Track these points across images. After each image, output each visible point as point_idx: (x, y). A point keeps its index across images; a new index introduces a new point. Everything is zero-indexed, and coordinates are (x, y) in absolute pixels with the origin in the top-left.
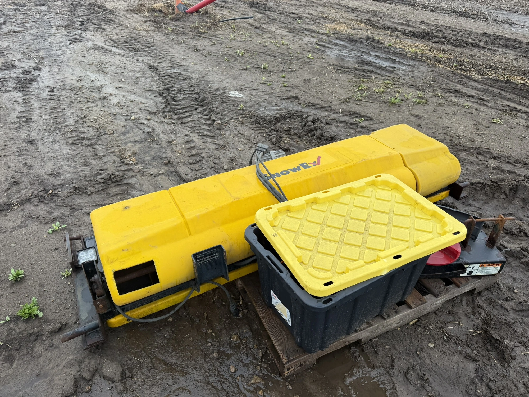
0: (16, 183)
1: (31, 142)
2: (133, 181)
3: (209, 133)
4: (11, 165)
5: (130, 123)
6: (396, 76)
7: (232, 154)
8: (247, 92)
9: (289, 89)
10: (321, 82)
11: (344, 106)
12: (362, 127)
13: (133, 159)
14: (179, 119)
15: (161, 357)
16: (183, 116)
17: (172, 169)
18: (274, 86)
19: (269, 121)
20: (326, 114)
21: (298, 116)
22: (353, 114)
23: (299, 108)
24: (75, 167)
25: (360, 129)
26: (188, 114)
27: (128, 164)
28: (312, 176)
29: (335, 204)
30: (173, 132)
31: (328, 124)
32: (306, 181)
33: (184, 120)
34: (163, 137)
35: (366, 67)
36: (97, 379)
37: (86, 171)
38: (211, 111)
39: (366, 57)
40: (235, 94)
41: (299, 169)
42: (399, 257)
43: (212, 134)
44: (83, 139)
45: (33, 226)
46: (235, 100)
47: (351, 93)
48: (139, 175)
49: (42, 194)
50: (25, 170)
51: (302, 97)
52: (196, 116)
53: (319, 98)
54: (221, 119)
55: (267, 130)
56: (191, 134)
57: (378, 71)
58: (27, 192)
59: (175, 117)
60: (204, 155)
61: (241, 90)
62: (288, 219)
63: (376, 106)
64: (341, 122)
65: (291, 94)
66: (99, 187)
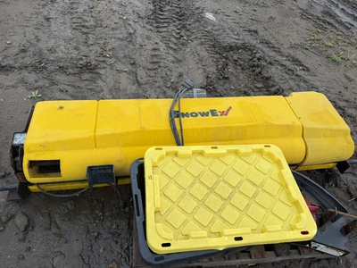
0: (23, 51)
1: (48, 19)
2: (101, 72)
3: (173, 46)
4: (27, 35)
5: (121, 22)
6: (350, 34)
7: (183, 71)
8: (219, 17)
9: (254, 22)
10: (283, 23)
11: (291, 51)
12: (297, 75)
13: (111, 53)
14: (157, 27)
15: (58, 222)
16: (161, 25)
17: (134, 70)
18: (243, 17)
19: (225, 48)
20: (274, 54)
21: (249, 50)
22: (296, 61)
23: (254, 42)
24: (68, 49)
25: (294, 77)
26: (165, 25)
27: (105, 56)
28: (214, 126)
29: (217, 161)
30: (148, 38)
31: (270, 63)
32: (207, 129)
33: (160, 30)
34: (139, 40)
35: (328, 19)
36: (10, 223)
37: (74, 54)
38: (184, 27)
39: (333, 8)
40: (210, 16)
41: (207, 114)
42: (240, 239)
43: (175, 47)
44: (83, 26)
45: (21, 89)
46: (207, 22)
47: (303, 40)
48: (109, 68)
49: (37, 64)
50: (34, 42)
51: (261, 33)
52: (172, 27)
53: (274, 38)
54: (188, 36)
55: (218, 56)
56: (160, 43)
57: (337, 25)
58: (28, 61)
59: (155, 25)
60: (161, 64)
61: (215, 13)
62: (171, 163)
63: (318, 58)
64: (282, 65)
65: (253, 28)
66: (76, 70)
